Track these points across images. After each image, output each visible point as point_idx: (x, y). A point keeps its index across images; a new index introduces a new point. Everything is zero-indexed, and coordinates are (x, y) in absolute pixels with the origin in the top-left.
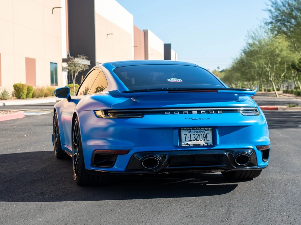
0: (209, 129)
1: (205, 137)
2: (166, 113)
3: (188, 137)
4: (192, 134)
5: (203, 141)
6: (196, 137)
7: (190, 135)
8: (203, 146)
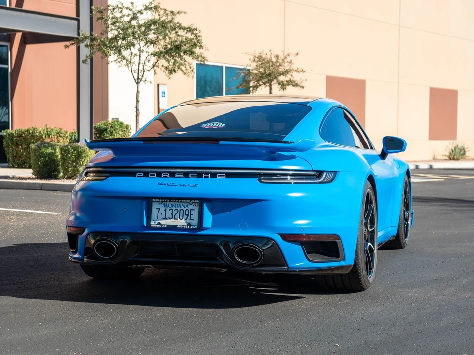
0: (195, 203)
1: (188, 215)
2: (137, 175)
3: (162, 213)
4: (168, 209)
5: (183, 221)
6: (174, 214)
7: (166, 210)
8: (183, 229)
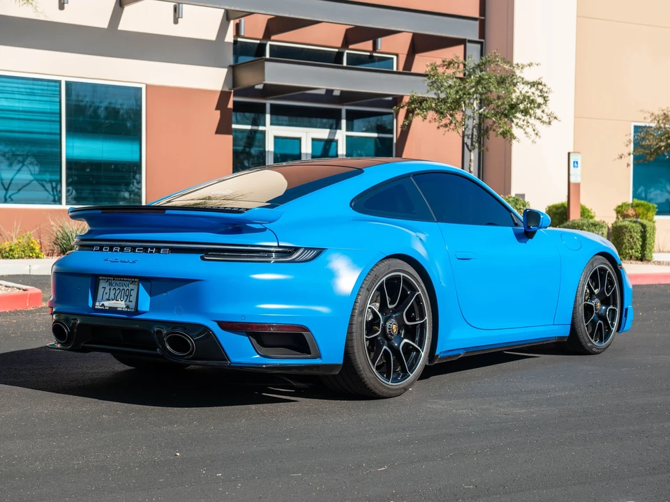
0: (134, 282)
1: (128, 296)
2: (94, 249)
3: (106, 293)
4: (112, 288)
5: (123, 302)
6: (116, 295)
7: (110, 289)
8: (122, 312)
